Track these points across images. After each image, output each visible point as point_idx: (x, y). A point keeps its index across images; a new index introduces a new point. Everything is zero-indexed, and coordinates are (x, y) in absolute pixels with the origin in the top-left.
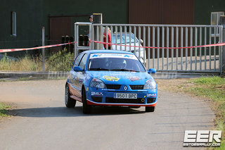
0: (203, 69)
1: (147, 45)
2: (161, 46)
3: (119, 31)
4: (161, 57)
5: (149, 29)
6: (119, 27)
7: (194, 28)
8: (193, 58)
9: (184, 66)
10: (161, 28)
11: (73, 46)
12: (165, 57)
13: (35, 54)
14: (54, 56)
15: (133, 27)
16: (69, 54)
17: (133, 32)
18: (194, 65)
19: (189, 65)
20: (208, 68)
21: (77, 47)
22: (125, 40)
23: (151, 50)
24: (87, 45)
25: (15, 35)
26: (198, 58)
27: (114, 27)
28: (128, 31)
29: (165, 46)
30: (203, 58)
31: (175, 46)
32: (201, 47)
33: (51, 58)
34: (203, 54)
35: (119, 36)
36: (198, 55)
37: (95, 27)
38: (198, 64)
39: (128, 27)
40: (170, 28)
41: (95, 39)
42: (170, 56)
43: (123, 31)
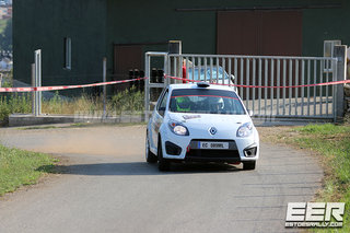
0: (312, 113)
1: (239, 83)
2: (257, 84)
3: (202, 64)
4: (257, 98)
5: (242, 61)
6: (202, 59)
7: (300, 61)
8: (299, 100)
9: (287, 109)
10: (257, 60)
11: (143, 83)
12: (263, 98)
13: (95, 93)
14: (119, 95)
15: (221, 59)
16: (139, 93)
17: (221, 65)
18: (299, 109)
19: (293, 109)
20: (318, 112)
21: (149, 84)
22: (210, 75)
23: (245, 89)
24: (161, 81)
25: (69, 68)
26: (306, 100)
27: (196, 59)
28: (215, 64)
29: (263, 84)
30: (312, 100)
31: (275, 85)
32: (309, 86)
33: (115, 97)
34: (312, 95)
35: (202, 70)
36: (306, 96)
37: (172, 58)
38: (305, 108)
39: (215, 59)
40: (269, 60)
41: (172, 74)
42: (269, 98)
43: (208, 64)
